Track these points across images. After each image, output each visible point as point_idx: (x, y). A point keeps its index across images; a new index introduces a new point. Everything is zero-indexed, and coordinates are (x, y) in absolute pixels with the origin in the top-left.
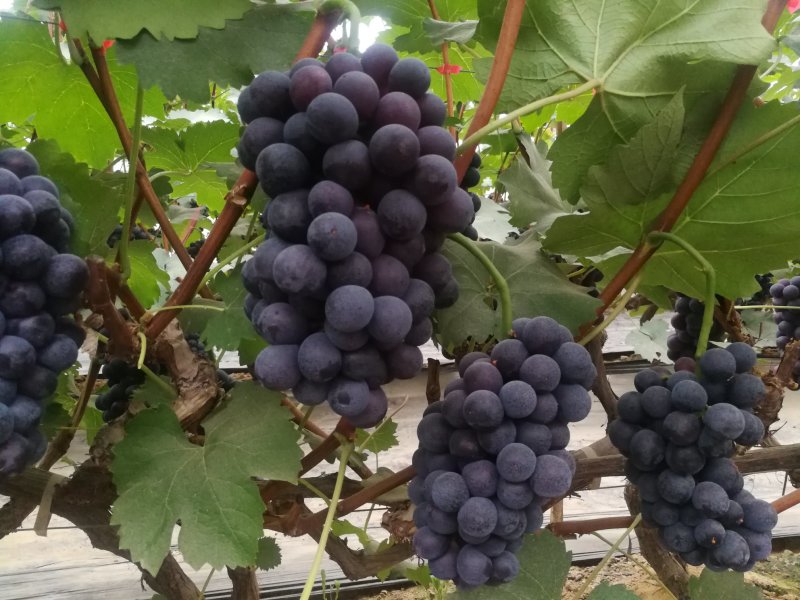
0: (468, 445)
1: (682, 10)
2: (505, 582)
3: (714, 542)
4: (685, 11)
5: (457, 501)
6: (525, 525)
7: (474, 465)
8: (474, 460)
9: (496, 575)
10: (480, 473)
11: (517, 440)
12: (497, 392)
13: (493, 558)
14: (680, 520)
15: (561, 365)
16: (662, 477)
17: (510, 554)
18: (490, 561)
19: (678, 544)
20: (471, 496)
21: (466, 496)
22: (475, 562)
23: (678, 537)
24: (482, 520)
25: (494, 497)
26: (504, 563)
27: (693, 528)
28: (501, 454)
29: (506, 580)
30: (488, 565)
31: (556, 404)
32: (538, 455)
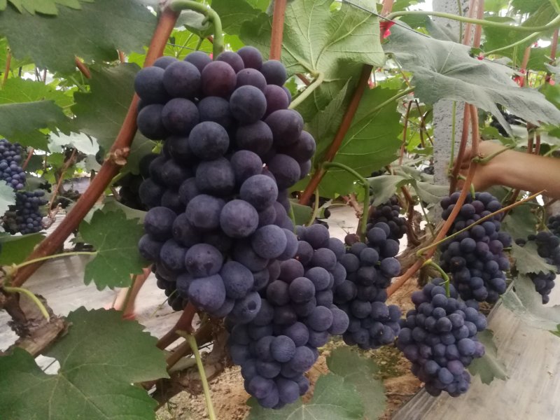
1: (348, 32)
3: (381, 333)
4: (349, 33)
11: (318, 305)
14: (361, 327)
16: (356, 305)
19: (361, 339)
20: (297, 347)
27: (369, 329)
30: (298, 387)
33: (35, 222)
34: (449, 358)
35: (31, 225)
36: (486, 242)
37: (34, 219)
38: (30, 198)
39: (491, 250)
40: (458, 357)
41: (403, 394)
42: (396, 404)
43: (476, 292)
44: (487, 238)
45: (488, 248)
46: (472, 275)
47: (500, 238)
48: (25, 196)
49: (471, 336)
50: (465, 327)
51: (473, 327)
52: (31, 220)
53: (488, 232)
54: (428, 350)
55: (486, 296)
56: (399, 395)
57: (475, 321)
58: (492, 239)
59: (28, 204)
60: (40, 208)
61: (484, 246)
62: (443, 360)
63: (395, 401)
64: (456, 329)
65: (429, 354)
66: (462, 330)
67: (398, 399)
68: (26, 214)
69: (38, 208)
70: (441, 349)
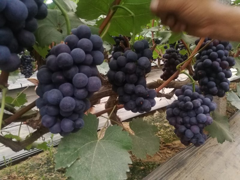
0: (60, 77)
2: (80, 129)
3: (142, 103)
5: (59, 99)
6: (85, 106)
7: (63, 85)
8: (63, 83)
9: (76, 127)
10: (67, 87)
11: (79, 72)
12: (70, 53)
13: (74, 121)
14: (131, 99)
15: (92, 42)
16: (125, 86)
17: (80, 119)
18: (73, 122)
19: (131, 106)
20: (64, 97)
21: (62, 97)
22: (68, 124)
23: (131, 104)
24: (70, 104)
25: (73, 96)
26: (78, 122)
27: (135, 101)
28: (74, 78)
29: (80, 128)
30: (73, 124)
31: (92, 58)
32: (88, 77)
33: (30, 69)
34: (192, 124)
35: (28, 70)
36: (218, 61)
37: (29, 67)
38: (27, 58)
39: (220, 66)
40: (197, 124)
41: (181, 148)
42: (176, 152)
43: (211, 90)
44: (219, 59)
45: (219, 64)
46: (209, 80)
47: (227, 60)
48: (25, 57)
49: (205, 113)
50: (201, 108)
51: (207, 108)
52: (28, 67)
53: (220, 56)
54: (181, 120)
55: (217, 92)
56: (179, 148)
57: (208, 105)
58: (222, 60)
59: (26, 61)
60: (32, 63)
61: (217, 63)
62: (189, 125)
63: (176, 151)
64: (196, 108)
65: (181, 122)
66: (199, 109)
67: (178, 150)
68: (26, 65)
69: (31, 63)
70: (187, 119)
